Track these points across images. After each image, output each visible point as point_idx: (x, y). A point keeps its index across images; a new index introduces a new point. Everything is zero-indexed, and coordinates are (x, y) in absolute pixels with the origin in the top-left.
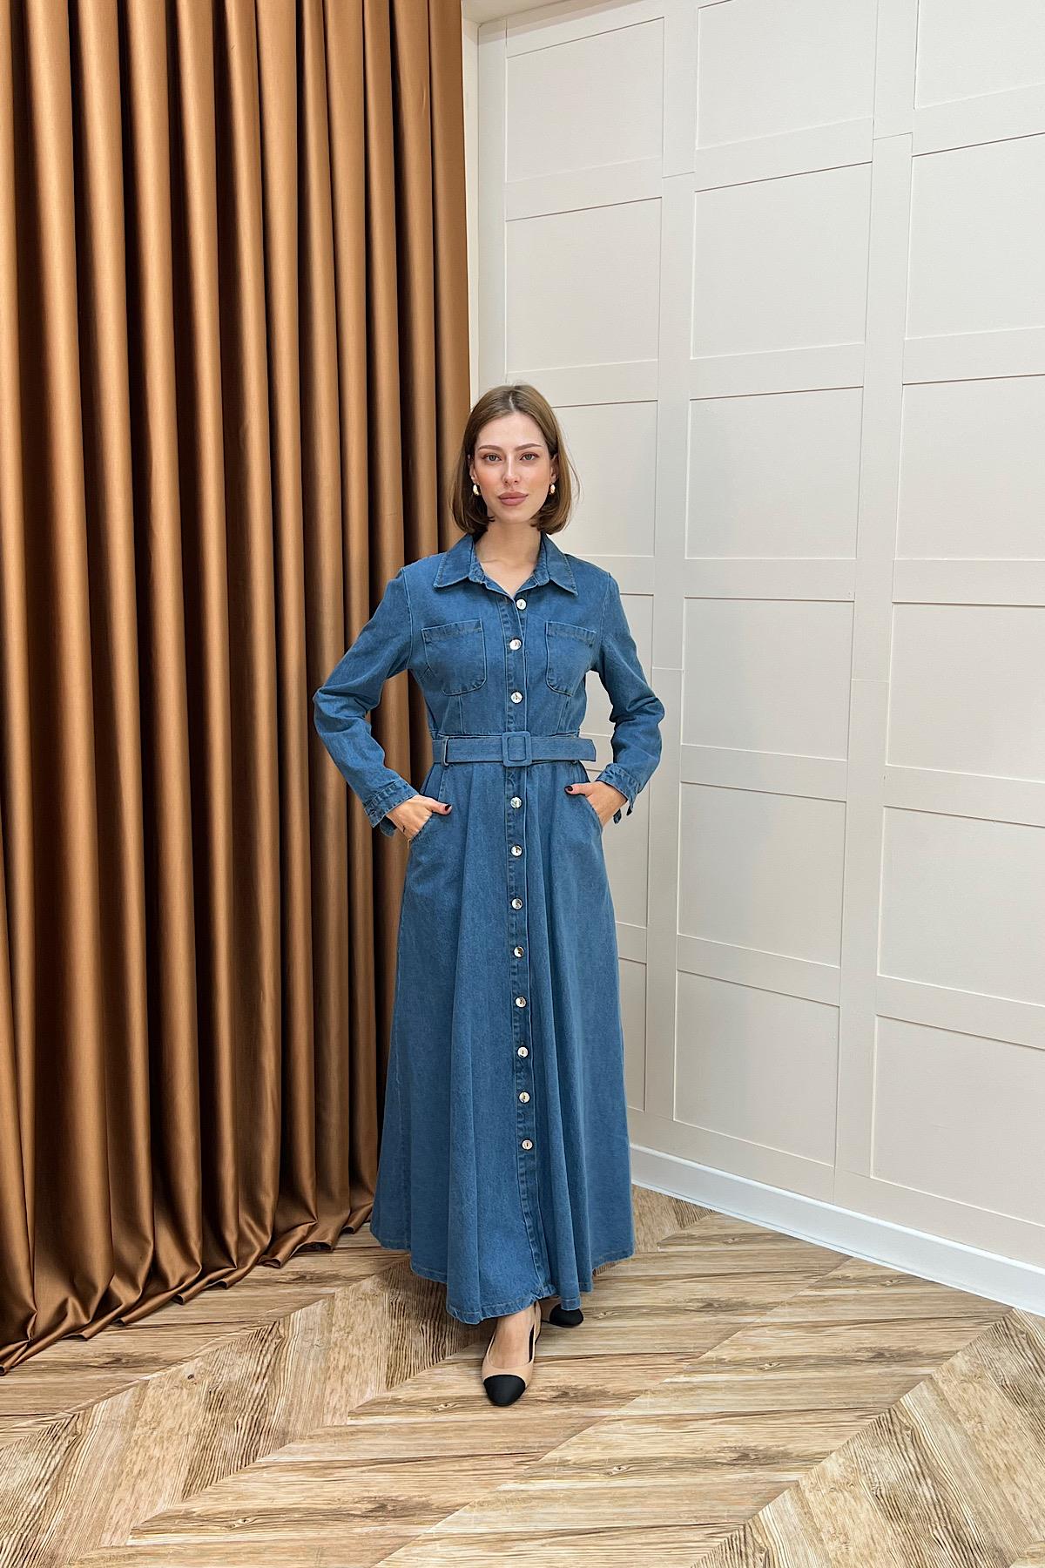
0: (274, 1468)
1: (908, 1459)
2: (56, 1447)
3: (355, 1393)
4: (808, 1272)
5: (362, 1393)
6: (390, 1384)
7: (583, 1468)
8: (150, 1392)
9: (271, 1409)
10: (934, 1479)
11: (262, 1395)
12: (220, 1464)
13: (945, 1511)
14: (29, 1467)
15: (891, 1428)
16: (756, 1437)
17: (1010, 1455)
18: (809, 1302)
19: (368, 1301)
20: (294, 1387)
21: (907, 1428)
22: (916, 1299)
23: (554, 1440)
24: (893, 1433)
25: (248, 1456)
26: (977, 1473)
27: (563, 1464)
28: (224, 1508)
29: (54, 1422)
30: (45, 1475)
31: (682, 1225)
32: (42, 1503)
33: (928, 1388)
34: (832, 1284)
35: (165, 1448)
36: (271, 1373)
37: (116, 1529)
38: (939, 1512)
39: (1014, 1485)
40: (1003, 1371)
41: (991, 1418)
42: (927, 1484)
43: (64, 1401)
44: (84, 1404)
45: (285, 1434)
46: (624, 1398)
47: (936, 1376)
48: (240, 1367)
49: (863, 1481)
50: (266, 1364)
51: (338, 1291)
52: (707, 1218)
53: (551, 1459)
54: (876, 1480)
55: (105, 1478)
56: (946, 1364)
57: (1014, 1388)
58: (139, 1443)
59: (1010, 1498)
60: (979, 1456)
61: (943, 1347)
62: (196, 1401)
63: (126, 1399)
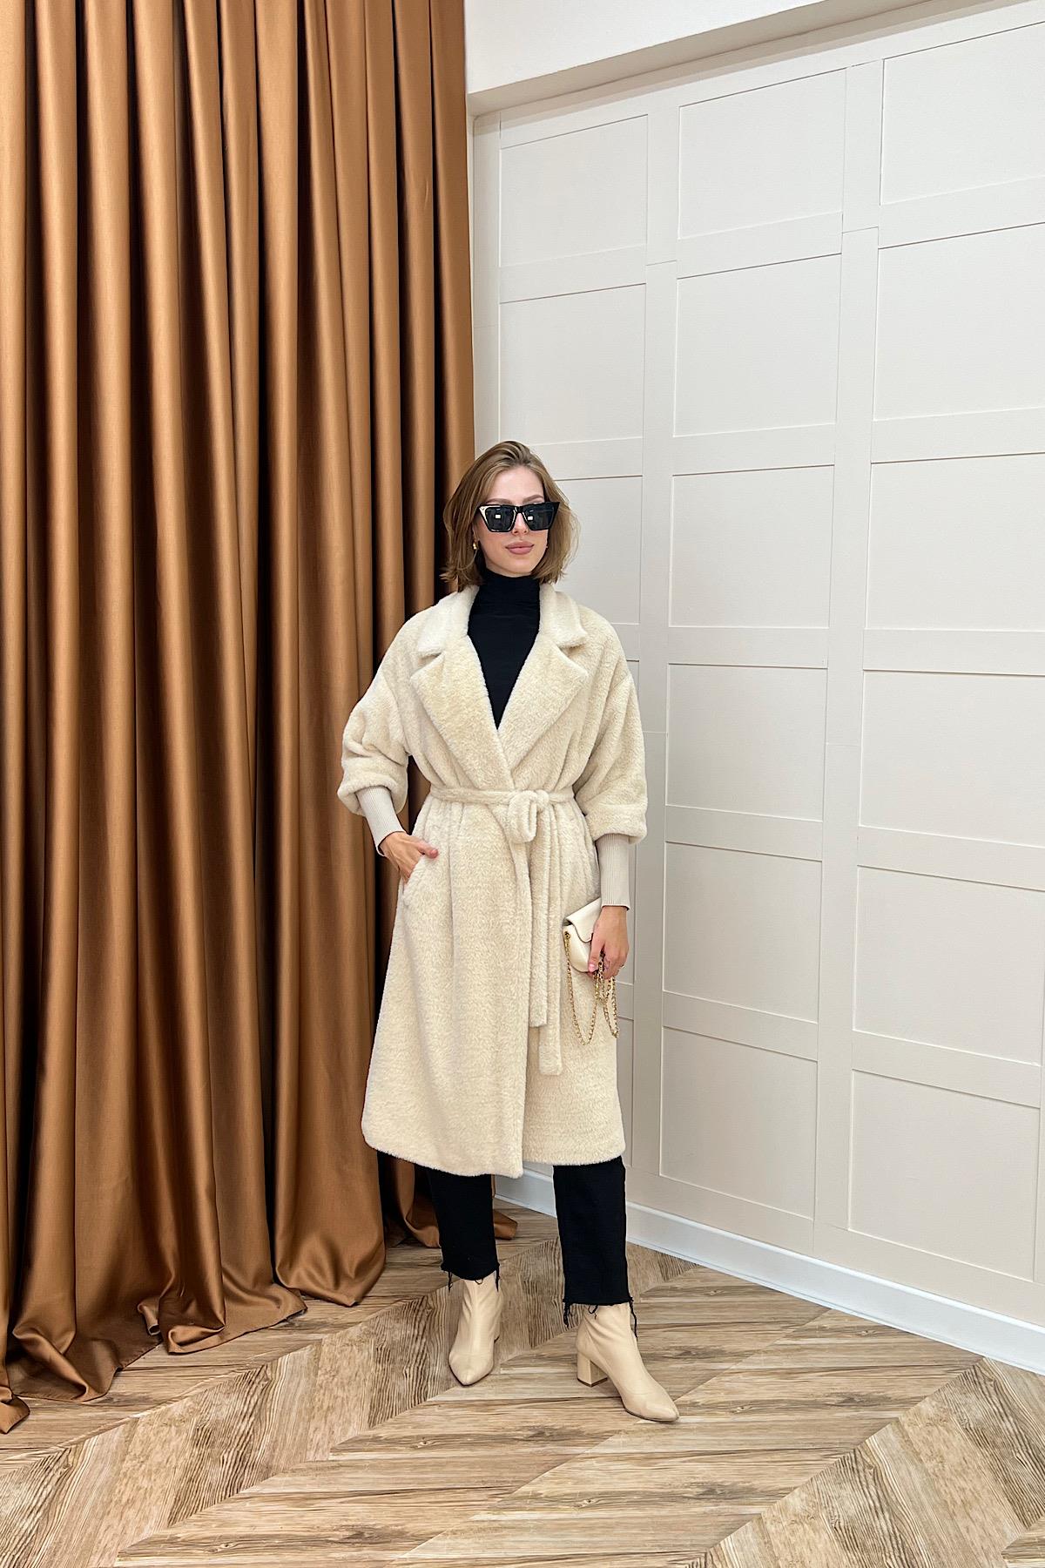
0: (256, 1499)
1: (868, 1495)
2: (49, 1478)
3: (337, 1430)
4: (789, 1323)
5: (345, 1431)
6: (372, 1423)
7: (554, 1501)
8: (140, 1429)
9: (256, 1445)
10: (892, 1513)
11: (248, 1433)
12: (205, 1495)
13: (900, 1542)
14: (23, 1495)
15: (854, 1466)
16: (724, 1473)
17: (967, 1492)
18: (785, 1351)
19: (354, 1347)
20: (280, 1424)
21: (870, 1467)
22: (888, 1348)
23: (528, 1475)
24: (856, 1472)
25: (232, 1487)
26: (934, 1507)
27: (535, 1497)
28: (208, 1534)
29: (47, 1456)
30: (37, 1502)
31: (666, 1278)
32: (34, 1527)
33: (894, 1430)
34: (808, 1334)
35: (153, 1478)
36: (257, 1413)
37: (104, 1552)
38: (894, 1542)
39: (968, 1519)
40: (968, 1416)
41: (953, 1459)
42: (884, 1517)
43: (56, 1436)
44: (76, 1439)
45: (269, 1468)
46: (598, 1437)
47: (903, 1419)
48: (227, 1407)
49: (823, 1514)
50: (252, 1404)
51: (325, 1337)
52: (691, 1271)
53: (525, 1492)
54: (836, 1514)
55: (94, 1507)
56: (913, 1409)
57: (977, 1430)
58: (128, 1476)
59: (963, 1530)
60: (938, 1492)
61: (911, 1393)
62: (184, 1437)
63: (116, 1435)
